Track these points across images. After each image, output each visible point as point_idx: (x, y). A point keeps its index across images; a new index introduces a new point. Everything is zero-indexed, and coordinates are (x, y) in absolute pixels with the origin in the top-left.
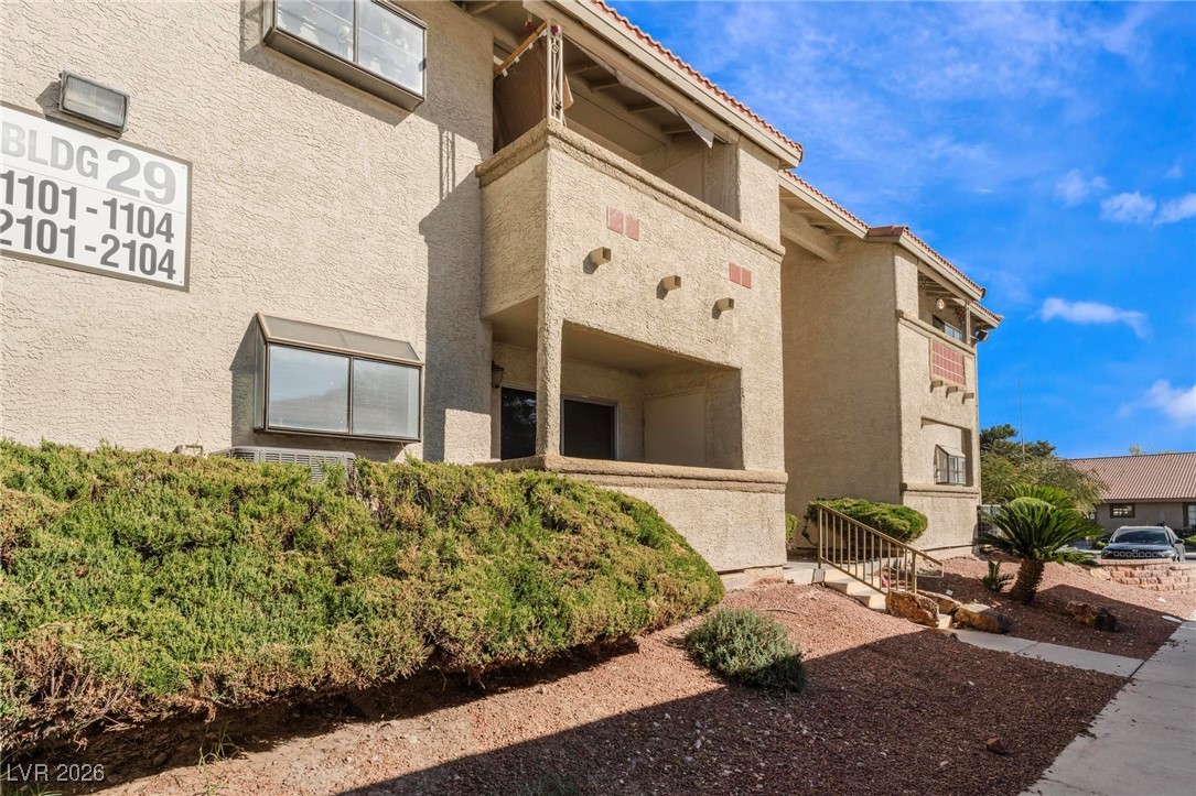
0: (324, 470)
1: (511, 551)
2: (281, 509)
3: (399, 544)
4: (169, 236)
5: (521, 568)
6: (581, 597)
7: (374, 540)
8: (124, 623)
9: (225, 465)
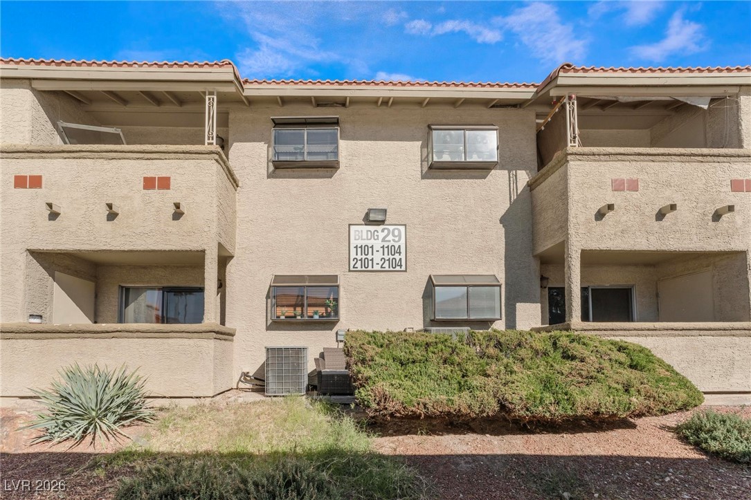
0: (457, 335)
1: (542, 368)
2: (442, 350)
3: (487, 364)
4: (400, 253)
5: (547, 377)
6: (583, 392)
7: (477, 362)
8: (398, 385)
9: (423, 335)
